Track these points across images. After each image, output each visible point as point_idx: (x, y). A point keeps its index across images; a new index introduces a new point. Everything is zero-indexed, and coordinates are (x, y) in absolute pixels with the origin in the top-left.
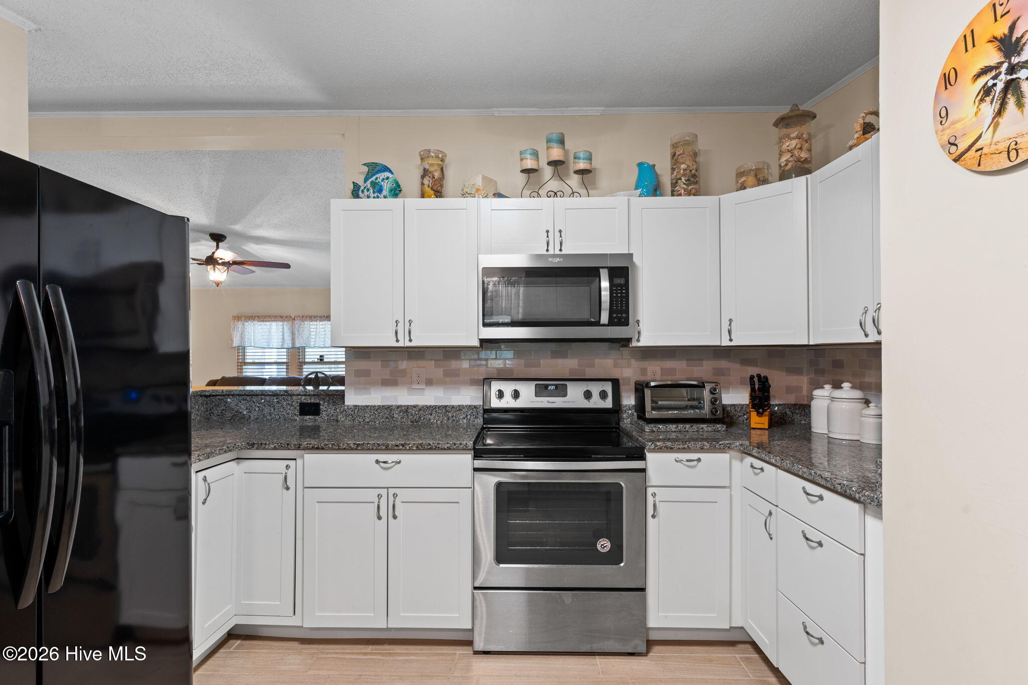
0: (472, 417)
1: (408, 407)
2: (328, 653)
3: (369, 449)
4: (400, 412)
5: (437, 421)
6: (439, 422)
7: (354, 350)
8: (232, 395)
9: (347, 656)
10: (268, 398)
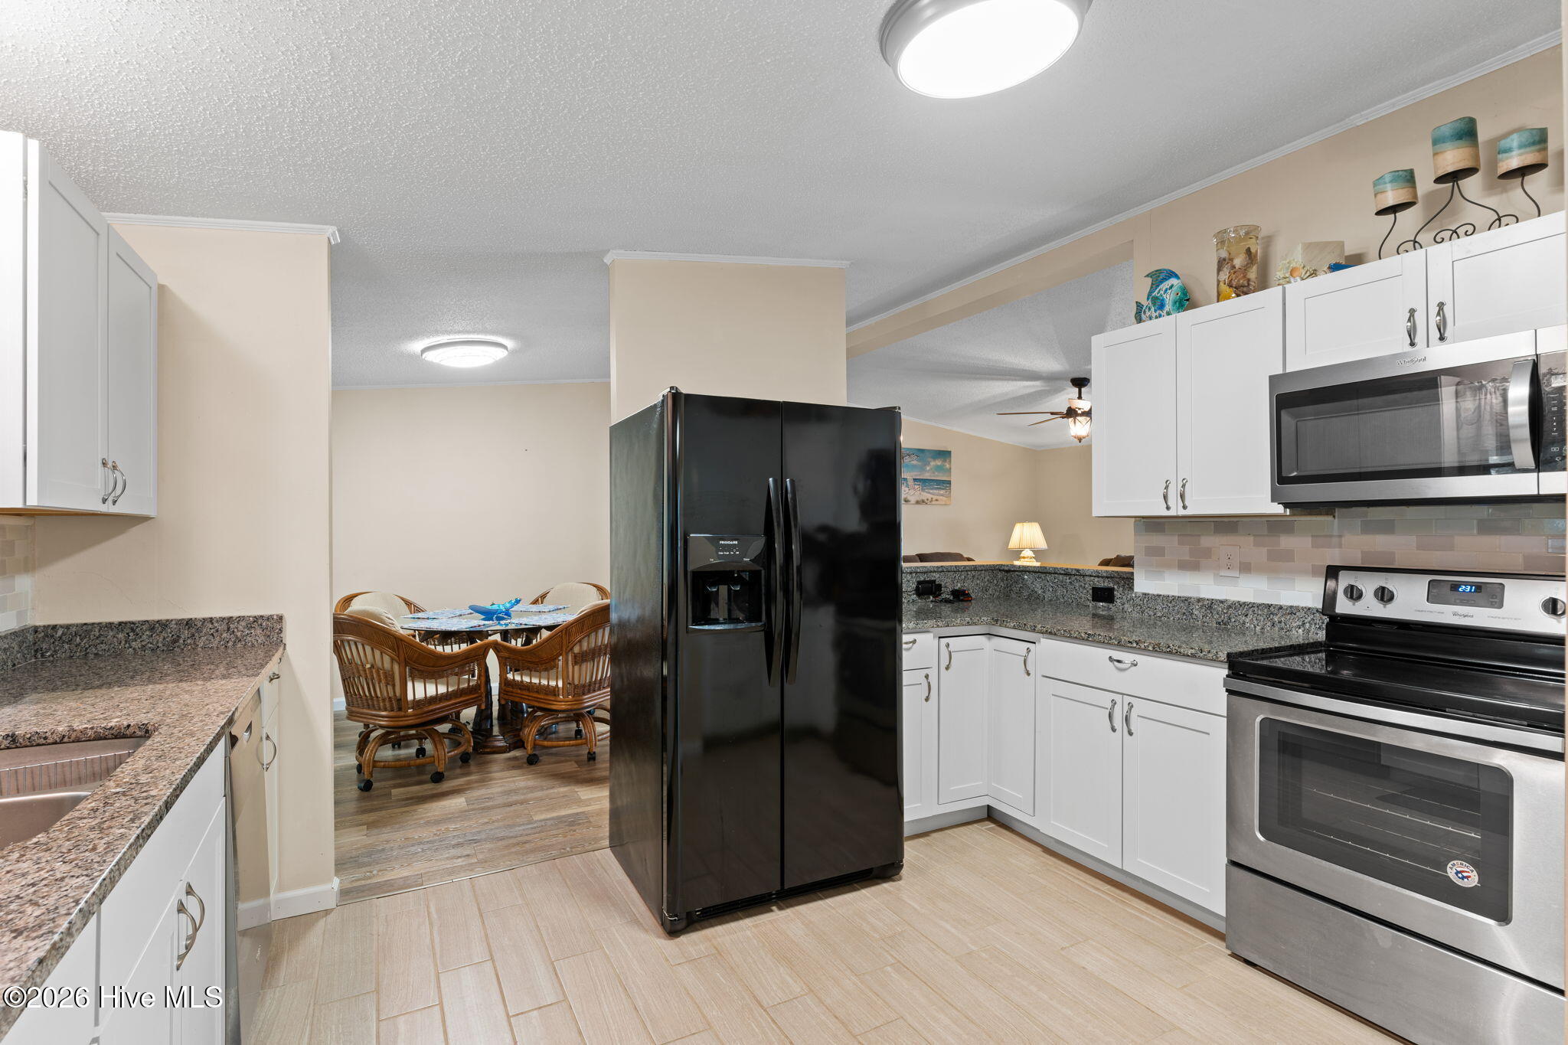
0: (1313, 626)
1: (1212, 601)
2: (1060, 870)
3: (1100, 642)
4: (1201, 608)
5: (1255, 627)
6: (1258, 628)
7: (1145, 520)
8: (1029, 572)
9: (1077, 882)
10: (1061, 577)
